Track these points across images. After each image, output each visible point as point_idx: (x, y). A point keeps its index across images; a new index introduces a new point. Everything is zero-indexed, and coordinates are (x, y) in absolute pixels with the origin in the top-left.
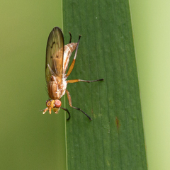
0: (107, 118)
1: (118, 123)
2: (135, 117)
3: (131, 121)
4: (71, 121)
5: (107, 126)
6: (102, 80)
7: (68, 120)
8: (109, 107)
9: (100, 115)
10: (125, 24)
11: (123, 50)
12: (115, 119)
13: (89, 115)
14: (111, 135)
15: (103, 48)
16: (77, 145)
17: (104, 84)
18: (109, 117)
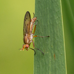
0: (50, 54)
1: (55, 56)
2: (62, 54)
3: (60, 55)
4: (36, 55)
5: (50, 58)
6: (49, 36)
7: (35, 54)
8: (51, 49)
9: (47, 52)
10: (59, 11)
11: (58, 23)
12: (53, 54)
13: (43, 52)
14: (52, 61)
15: (50, 22)
16: (38, 66)
17: (50, 38)
18: (51, 53)
